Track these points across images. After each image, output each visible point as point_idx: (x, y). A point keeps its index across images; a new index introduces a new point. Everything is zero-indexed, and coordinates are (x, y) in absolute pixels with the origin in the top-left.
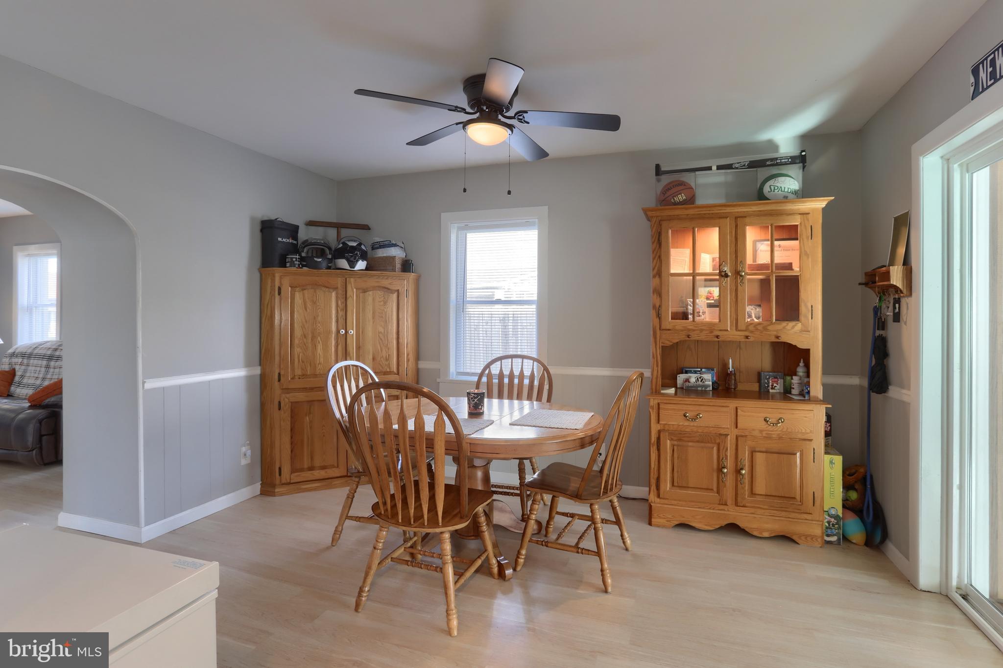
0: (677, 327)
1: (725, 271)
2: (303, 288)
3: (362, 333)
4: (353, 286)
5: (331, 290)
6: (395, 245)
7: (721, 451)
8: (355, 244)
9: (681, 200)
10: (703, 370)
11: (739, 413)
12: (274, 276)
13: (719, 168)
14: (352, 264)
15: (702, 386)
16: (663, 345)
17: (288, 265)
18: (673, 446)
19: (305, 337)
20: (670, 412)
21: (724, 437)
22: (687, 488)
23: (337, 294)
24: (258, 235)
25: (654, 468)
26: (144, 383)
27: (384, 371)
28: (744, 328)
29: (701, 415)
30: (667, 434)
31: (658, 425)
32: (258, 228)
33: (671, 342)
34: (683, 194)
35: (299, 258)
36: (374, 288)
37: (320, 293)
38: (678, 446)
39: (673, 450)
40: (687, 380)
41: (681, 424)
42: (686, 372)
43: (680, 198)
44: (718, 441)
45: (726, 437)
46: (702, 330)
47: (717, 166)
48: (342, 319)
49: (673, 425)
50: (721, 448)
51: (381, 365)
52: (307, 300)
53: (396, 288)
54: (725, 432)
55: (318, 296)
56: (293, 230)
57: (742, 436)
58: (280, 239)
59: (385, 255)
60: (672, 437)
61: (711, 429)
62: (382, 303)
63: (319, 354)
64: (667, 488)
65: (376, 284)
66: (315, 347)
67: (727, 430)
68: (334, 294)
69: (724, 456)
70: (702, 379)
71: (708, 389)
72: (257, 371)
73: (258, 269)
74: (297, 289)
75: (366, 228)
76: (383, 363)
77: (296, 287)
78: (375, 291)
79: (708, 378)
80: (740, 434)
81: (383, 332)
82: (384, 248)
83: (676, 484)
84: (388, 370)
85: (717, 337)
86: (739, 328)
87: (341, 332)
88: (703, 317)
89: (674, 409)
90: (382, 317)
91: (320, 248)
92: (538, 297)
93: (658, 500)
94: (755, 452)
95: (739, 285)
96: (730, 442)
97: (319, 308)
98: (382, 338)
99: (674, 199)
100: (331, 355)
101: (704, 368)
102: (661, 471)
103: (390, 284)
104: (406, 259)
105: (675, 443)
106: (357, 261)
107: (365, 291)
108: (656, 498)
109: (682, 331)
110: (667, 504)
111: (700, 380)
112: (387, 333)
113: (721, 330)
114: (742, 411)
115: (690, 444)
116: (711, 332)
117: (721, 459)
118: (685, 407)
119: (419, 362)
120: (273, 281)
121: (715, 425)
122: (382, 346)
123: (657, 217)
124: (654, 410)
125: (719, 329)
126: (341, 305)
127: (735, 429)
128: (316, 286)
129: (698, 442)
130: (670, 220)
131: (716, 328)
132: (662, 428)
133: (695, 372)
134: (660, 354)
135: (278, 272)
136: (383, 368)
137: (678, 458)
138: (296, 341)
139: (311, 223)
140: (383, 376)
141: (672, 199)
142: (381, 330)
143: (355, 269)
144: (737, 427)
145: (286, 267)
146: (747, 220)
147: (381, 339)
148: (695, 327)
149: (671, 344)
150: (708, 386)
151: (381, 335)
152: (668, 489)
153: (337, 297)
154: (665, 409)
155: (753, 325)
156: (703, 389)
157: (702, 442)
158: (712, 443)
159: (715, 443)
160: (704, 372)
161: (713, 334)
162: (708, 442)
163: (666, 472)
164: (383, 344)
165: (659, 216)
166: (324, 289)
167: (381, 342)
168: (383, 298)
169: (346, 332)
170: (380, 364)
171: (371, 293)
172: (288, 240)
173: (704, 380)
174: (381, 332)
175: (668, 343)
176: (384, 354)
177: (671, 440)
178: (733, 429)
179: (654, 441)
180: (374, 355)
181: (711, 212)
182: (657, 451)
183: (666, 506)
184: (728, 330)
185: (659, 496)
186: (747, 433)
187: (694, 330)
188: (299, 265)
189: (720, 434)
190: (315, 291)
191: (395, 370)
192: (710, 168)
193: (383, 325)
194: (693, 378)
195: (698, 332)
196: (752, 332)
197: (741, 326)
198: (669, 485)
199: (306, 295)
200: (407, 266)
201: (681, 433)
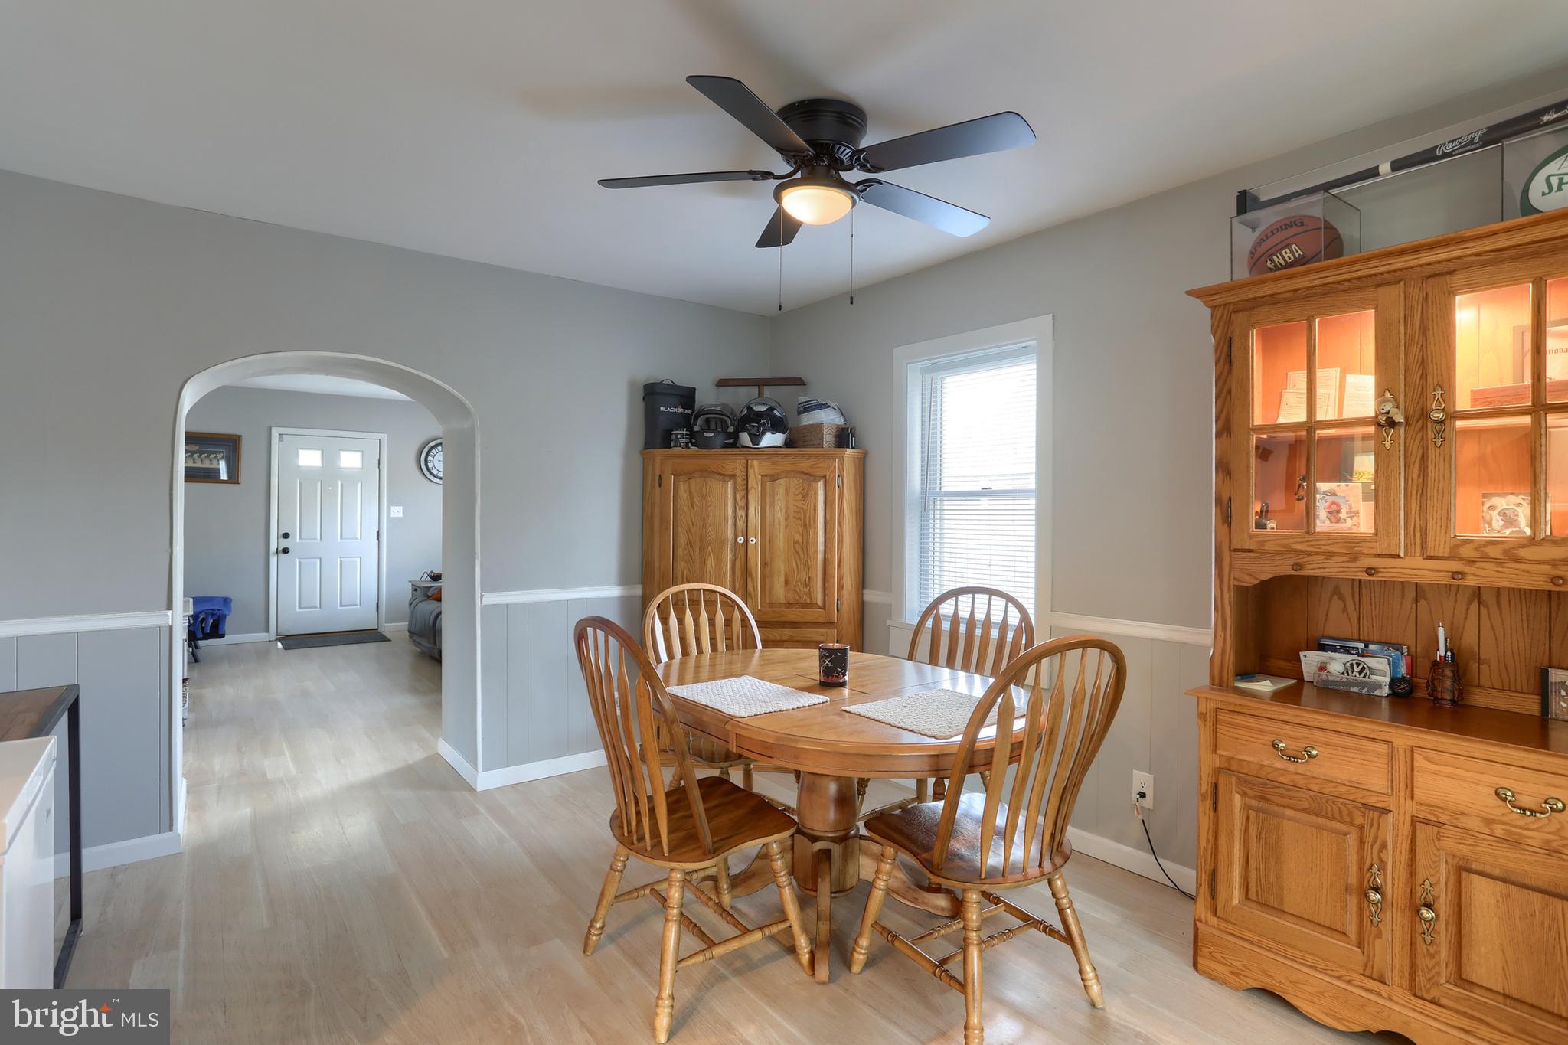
0: (1269, 546)
1: (1388, 413)
2: (689, 475)
3: (770, 542)
4: (756, 470)
5: (727, 479)
6: (825, 406)
7: (1367, 846)
8: (763, 409)
9: (1289, 261)
10: (1372, 647)
11: (1416, 764)
12: (655, 461)
13: (1396, 166)
14: (756, 438)
15: (1361, 685)
16: (1238, 583)
17: (673, 443)
18: (1247, 808)
19: (691, 546)
20: (1241, 732)
21: (1376, 814)
22: (1281, 912)
23: (735, 483)
24: (640, 406)
25: (1206, 849)
26: (482, 596)
27: (802, 601)
28: (1445, 551)
29: (1314, 752)
30: (1234, 779)
31: (1216, 758)
32: (641, 394)
33: (1256, 578)
34: (1294, 246)
35: (687, 435)
36: (788, 474)
37: (713, 485)
38: (1259, 810)
39: (1248, 819)
40: (1322, 668)
41: (1265, 763)
42: (1322, 648)
43: (1286, 256)
44: (1359, 820)
45: (1380, 817)
46: (1329, 555)
47: (1393, 163)
48: (741, 521)
49: (1249, 762)
50: (1369, 839)
51: (796, 592)
52: (694, 493)
53: (822, 473)
54: (1378, 802)
55: (708, 487)
56: (687, 396)
57: (1428, 822)
58: (663, 409)
59: (811, 422)
60: (1246, 790)
61: (1343, 789)
62: (800, 496)
63: (710, 572)
64: (1232, 899)
65: (790, 468)
66: (704, 561)
67: (1385, 798)
68: (730, 484)
69: (1376, 860)
70: (1364, 668)
71: (1377, 693)
72: (638, 591)
73: (640, 452)
74: (682, 478)
75: (799, 382)
76: (800, 590)
77: (680, 475)
78: (788, 479)
79: (1381, 670)
80: (1422, 815)
81: (800, 541)
82: (809, 411)
83: (1252, 895)
84: (808, 601)
85: (1370, 571)
86: (1430, 552)
87: (738, 540)
88: (1349, 523)
89: (1249, 728)
90: (799, 518)
91: (720, 418)
92: (1037, 483)
93: (1214, 921)
94: (1470, 871)
95: (1431, 445)
96: (1393, 831)
97: (711, 505)
98: (799, 549)
99: (1272, 261)
100: (726, 574)
101: (1373, 642)
102: (1220, 858)
103: (812, 467)
104: (845, 426)
105: (1254, 803)
106: (763, 433)
107: (774, 478)
108: (1209, 915)
109: (1280, 553)
110: (1232, 934)
111: (1356, 669)
112: (808, 543)
113: (1379, 556)
114: (1426, 758)
115: (1289, 812)
116: (1355, 558)
117: (1368, 863)
118: (1275, 727)
119: (865, 592)
120: (654, 466)
121: (1350, 781)
122: (799, 563)
123: (1225, 305)
124: (1208, 724)
125: (1374, 551)
126: (741, 500)
127: (1409, 801)
128: (706, 473)
129: (1304, 811)
130: (1252, 308)
131: (1365, 551)
132: (1225, 765)
133: (1346, 650)
134: (1230, 603)
135: (659, 453)
136: (800, 597)
137: (1259, 838)
138: (680, 552)
139: (722, 383)
140: (801, 610)
141: (1269, 262)
142: (798, 538)
143: (759, 446)
144: (1412, 798)
145: (671, 447)
146: (1455, 280)
147: (798, 553)
148: (1312, 546)
149: (1256, 582)
150: (1379, 686)
151: (797, 546)
152: (1236, 901)
153: (735, 489)
154: (1229, 724)
155: (1471, 546)
156: (1365, 691)
157: (1318, 814)
158: (1343, 822)
159: (1351, 823)
160: (1373, 652)
161: (1358, 564)
162: (1334, 819)
163: (1230, 865)
164: (801, 561)
165: (1230, 303)
166: (718, 477)
167: (797, 557)
168: (801, 489)
169: (747, 540)
170: (795, 590)
171: (782, 481)
172: (675, 410)
173: (1367, 671)
174: (797, 542)
175: (1250, 581)
176: (802, 576)
177: (1244, 794)
178: (1402, 800)
179: (1207, 790)
180: (786, 575)
181: (1354, 275)
182: (1212, 814)
183: (1230, 938)
184: (1398, 556)
185: (1214, 912)
186: (1444, 818)
187: (1310, 554)
188: (687, 444)
189: (1366, 805)
190: (705, 481)
191: (820, 602)
192: (1374, 172)
193: (801, 531)
194: (1337, 663)
195: (1322, 557)
196: (1470, 562)
197: (1438, 544)
198: (1236, 897)
199: (693, 486)
200: (844, 437)
201: (1266, 784)
